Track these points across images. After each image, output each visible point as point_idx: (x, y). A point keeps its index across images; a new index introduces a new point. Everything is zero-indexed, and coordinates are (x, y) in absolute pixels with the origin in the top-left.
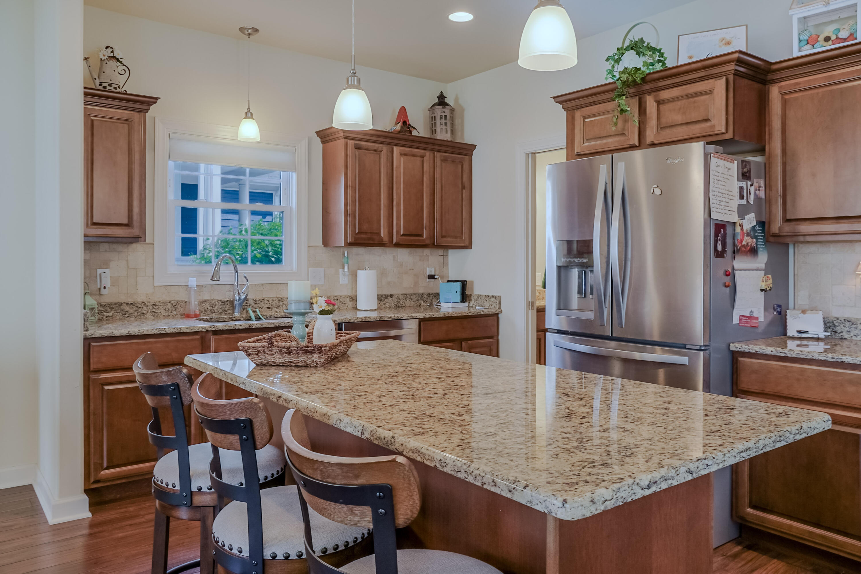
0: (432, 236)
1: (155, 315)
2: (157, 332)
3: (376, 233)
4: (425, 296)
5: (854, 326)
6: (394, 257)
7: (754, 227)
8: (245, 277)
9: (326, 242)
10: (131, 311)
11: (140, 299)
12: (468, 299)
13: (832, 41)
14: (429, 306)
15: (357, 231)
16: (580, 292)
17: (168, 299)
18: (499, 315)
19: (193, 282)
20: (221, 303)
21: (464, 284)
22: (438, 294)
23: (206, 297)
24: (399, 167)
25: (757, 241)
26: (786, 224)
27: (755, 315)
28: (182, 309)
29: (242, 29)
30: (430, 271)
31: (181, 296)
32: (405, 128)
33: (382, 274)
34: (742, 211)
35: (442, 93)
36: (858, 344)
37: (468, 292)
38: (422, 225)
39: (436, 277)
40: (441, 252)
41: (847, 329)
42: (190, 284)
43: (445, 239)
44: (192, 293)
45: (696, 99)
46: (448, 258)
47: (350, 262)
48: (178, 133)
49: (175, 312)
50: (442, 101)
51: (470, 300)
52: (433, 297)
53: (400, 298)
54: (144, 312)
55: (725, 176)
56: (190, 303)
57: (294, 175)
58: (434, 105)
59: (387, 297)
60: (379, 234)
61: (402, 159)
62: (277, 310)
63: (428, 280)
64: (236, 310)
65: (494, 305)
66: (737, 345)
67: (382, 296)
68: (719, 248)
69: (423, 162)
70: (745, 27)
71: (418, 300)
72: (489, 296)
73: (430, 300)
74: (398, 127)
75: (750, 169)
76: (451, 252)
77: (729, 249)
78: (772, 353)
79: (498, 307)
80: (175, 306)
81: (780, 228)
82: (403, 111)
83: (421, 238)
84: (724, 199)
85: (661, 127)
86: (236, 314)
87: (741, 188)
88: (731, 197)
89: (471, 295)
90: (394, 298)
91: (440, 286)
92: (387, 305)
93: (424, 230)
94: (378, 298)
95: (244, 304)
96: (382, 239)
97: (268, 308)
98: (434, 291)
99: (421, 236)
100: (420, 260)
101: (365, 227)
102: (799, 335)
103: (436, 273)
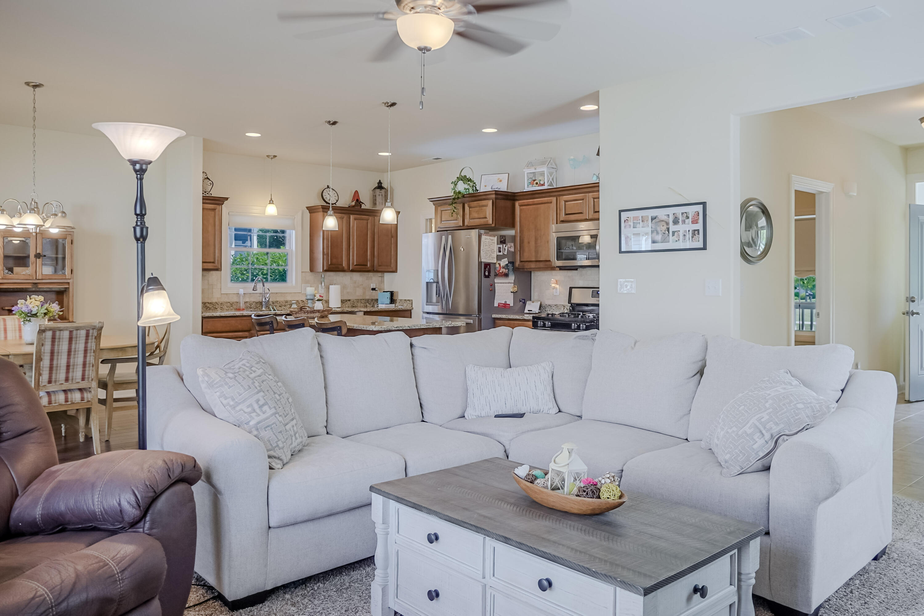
0: (373, 266)
1: (222, 309)
2: (232, 315)
3: (340, 264)
4: (370, 301)
6: (351, 278)
7: (507, 264)
8: (268, 289)
9: (312, 269)
10: (210, 307)
11: (214, 301)
12: (395, 302)
13: (538, 184)
15: (330, 264)
16: (437, 294)
17: (228, 301)
18: (412, 311)
19: (241, 291)
20: (255, 303)
21: (392, 293)
22: (377, 300)
23: (247, 300)
24: (353, 226)
25: (508, 270)
26: (522, 263)
27: (508, 303)
28: (235, 306)
29: (268, 156)
30: (373, 286)
31: (235, 299)
32: (358, 203)
33: (344, 288)
34: (499, 258)
35: (380, 181)
37: (394, 298)
38: (367, 259)
39: (376, 289)
40: (380, 274)
41: (549, 309)
42: (240, 293)
43: (381, 267)
44: (241, 297)
45: (482, 208)
46: (384, 278)
47: (325, 281)
48: (233, 212)
49: (232, 308)
50: (380, 186)
51: (396, 303)
52: (375, 300)
53: (355, 301)
54: (217, 307)
55: (490, 243)
56: (240, 303)
57: (294, 232)
58: (375, 188)
59: (346, 301)
60: (342, 265)
61: (355, 221)
62: (284, 307)
63: (371, 291)
64: (264, 307)
65: (409, 305)
66: (494, 315)
67: (344, 300)
68: (487, 274)
69: (367, 223)
70: (508, 174)
71: (365, 303)
72: (406, 300)
74: (353, 203)
75: (505, 239)
76: (386, 274)
77: (492, 274)
78: (505, 318)
79: (411, 306)
80: (232, 304)
81: (519, 265)
82: (356, 192)
83: (367, 267)
84: (489, 253)
85: (470, 218)
86: (264, 309)
87: (500, 248)
88: (493, 252)
89: (396, 300)
90: (351, 302)
91: (379, 295)
92: (347, 306)
93: (368, 262)
94: (341, 301)
95: (267, 304)
96: (343, 268)
97: (280, 306)
98: (376, 298)
99: (367, 265)
100: (367, 279)
101: (334, 261)
102: (528, 312)
103: (377, 287)
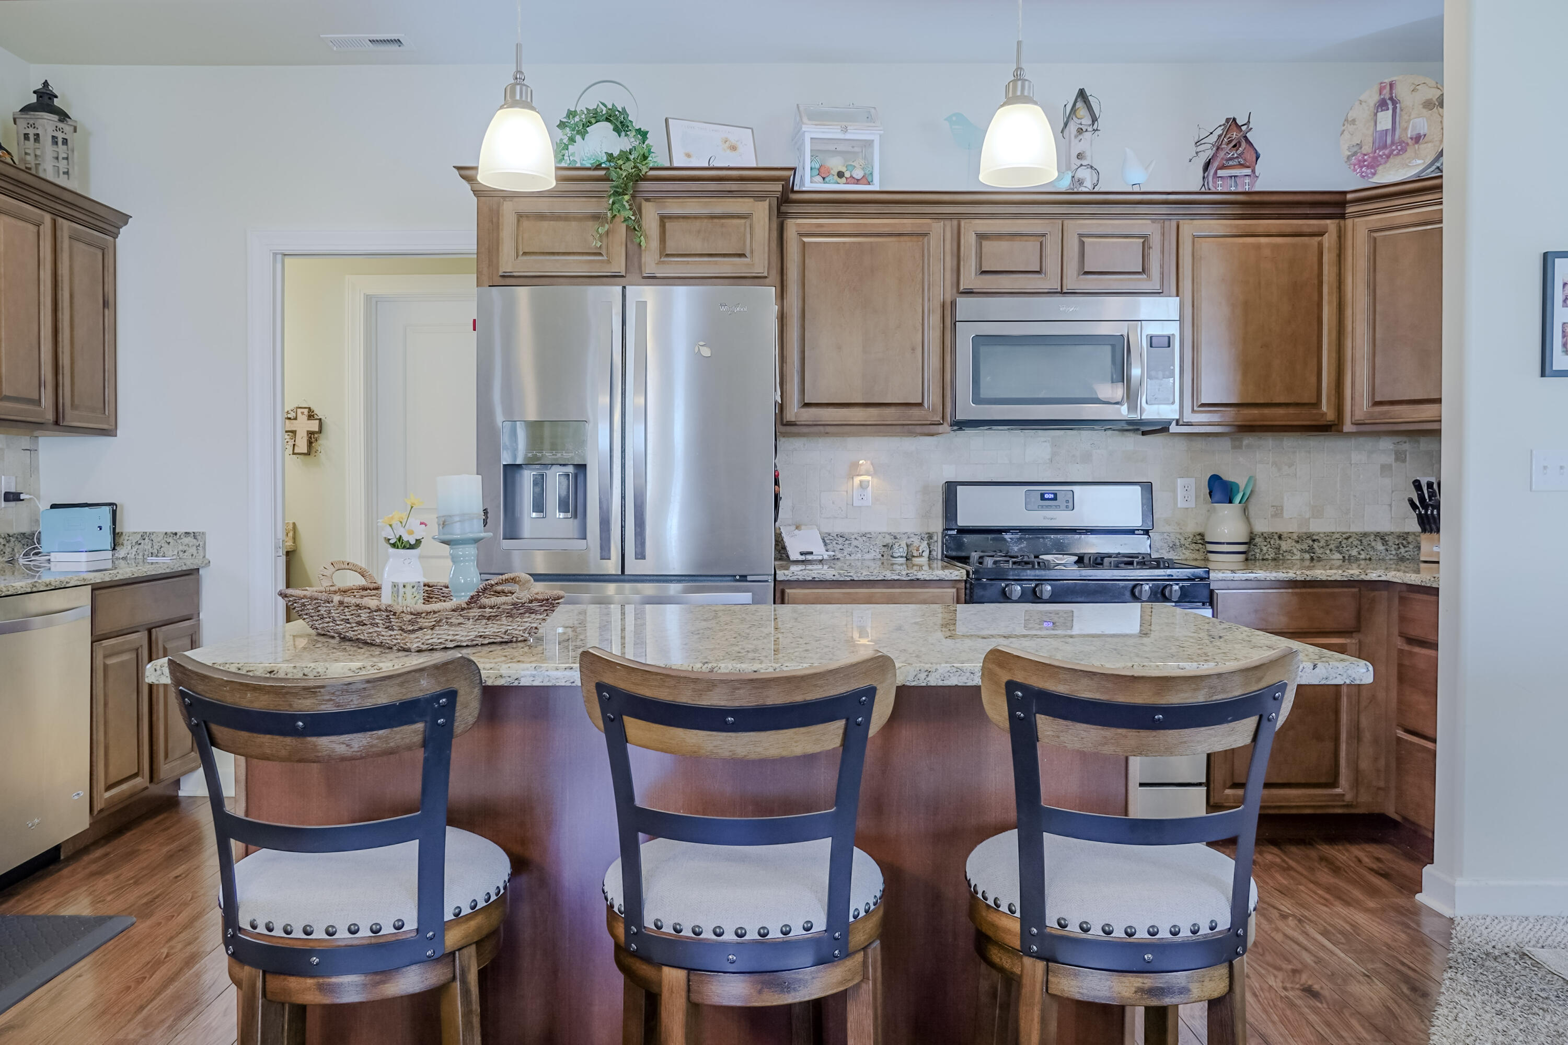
5: (847, 542)
13: (847, 178)
14: (8, 562)
18: (201, 573)
26: (804, 410)
30: (9, 484)
35: (46, 84)
36: (853, 564)
37: (117, 527)
39: (22, 497)
45: (723, 221)
46: (38, 455)
52: (16, 542)
63: (4, 504)
65: (192, 550)
69: (38, 237)
70: (750, 131)
72: (176, 534)
73: (11, 549)
79: (198, 555)
81: (797, 415)
85: (667, 253)
102: (803, 558)
103: (22, 489)
